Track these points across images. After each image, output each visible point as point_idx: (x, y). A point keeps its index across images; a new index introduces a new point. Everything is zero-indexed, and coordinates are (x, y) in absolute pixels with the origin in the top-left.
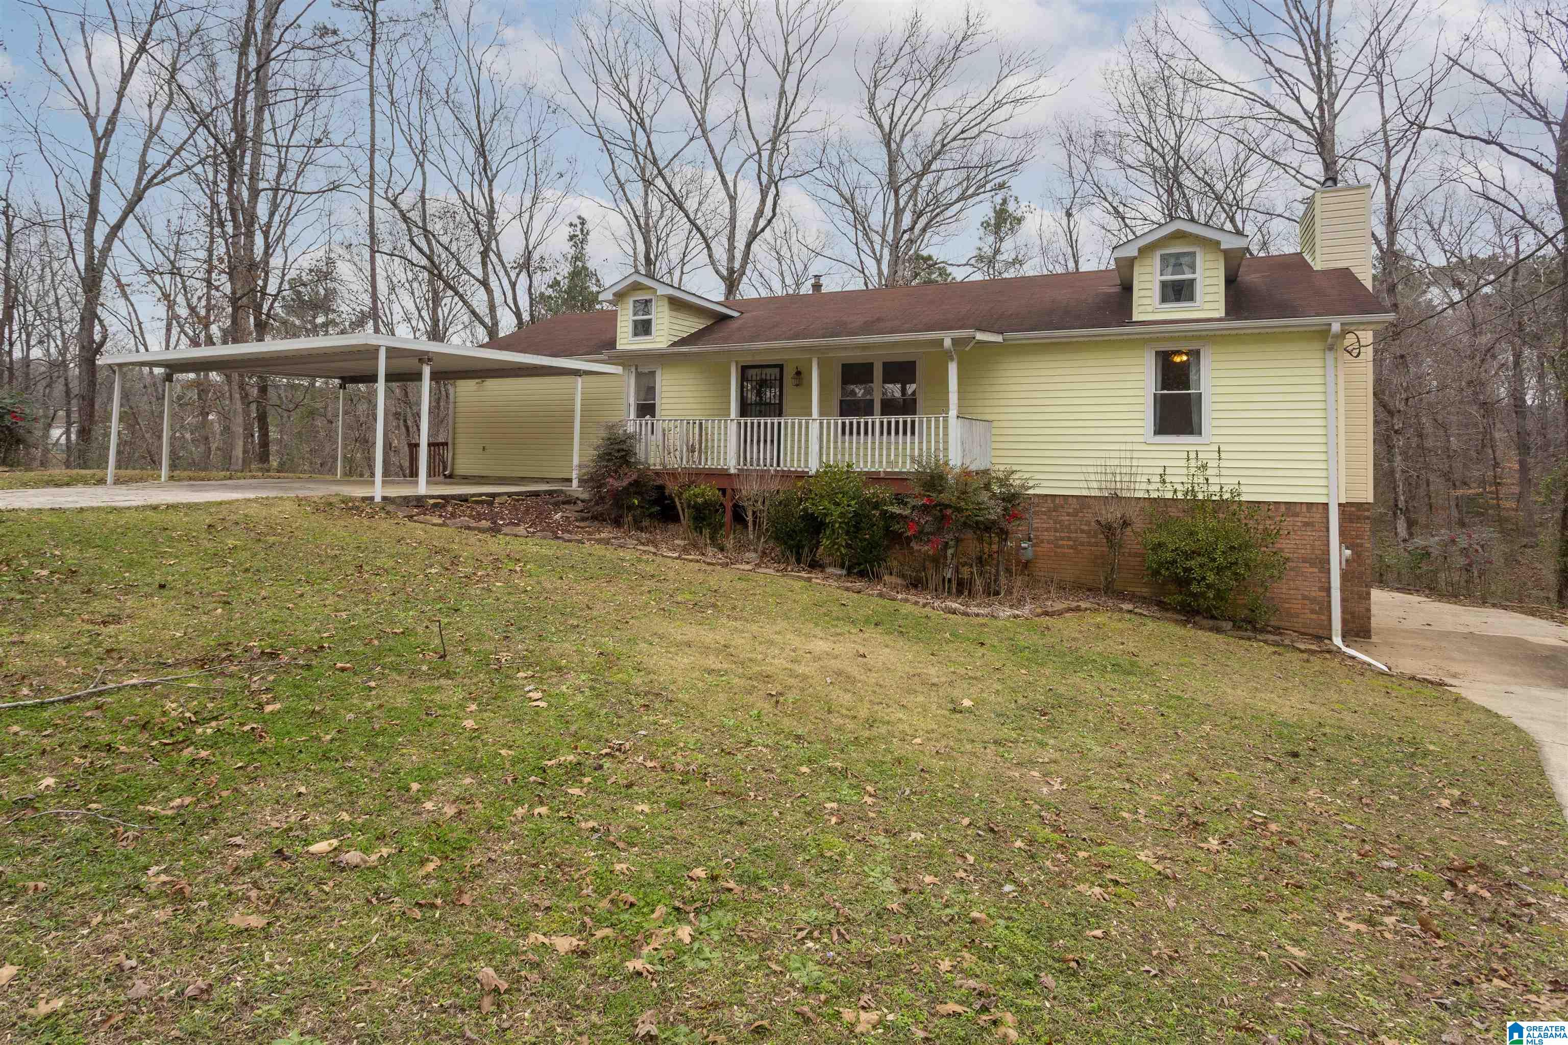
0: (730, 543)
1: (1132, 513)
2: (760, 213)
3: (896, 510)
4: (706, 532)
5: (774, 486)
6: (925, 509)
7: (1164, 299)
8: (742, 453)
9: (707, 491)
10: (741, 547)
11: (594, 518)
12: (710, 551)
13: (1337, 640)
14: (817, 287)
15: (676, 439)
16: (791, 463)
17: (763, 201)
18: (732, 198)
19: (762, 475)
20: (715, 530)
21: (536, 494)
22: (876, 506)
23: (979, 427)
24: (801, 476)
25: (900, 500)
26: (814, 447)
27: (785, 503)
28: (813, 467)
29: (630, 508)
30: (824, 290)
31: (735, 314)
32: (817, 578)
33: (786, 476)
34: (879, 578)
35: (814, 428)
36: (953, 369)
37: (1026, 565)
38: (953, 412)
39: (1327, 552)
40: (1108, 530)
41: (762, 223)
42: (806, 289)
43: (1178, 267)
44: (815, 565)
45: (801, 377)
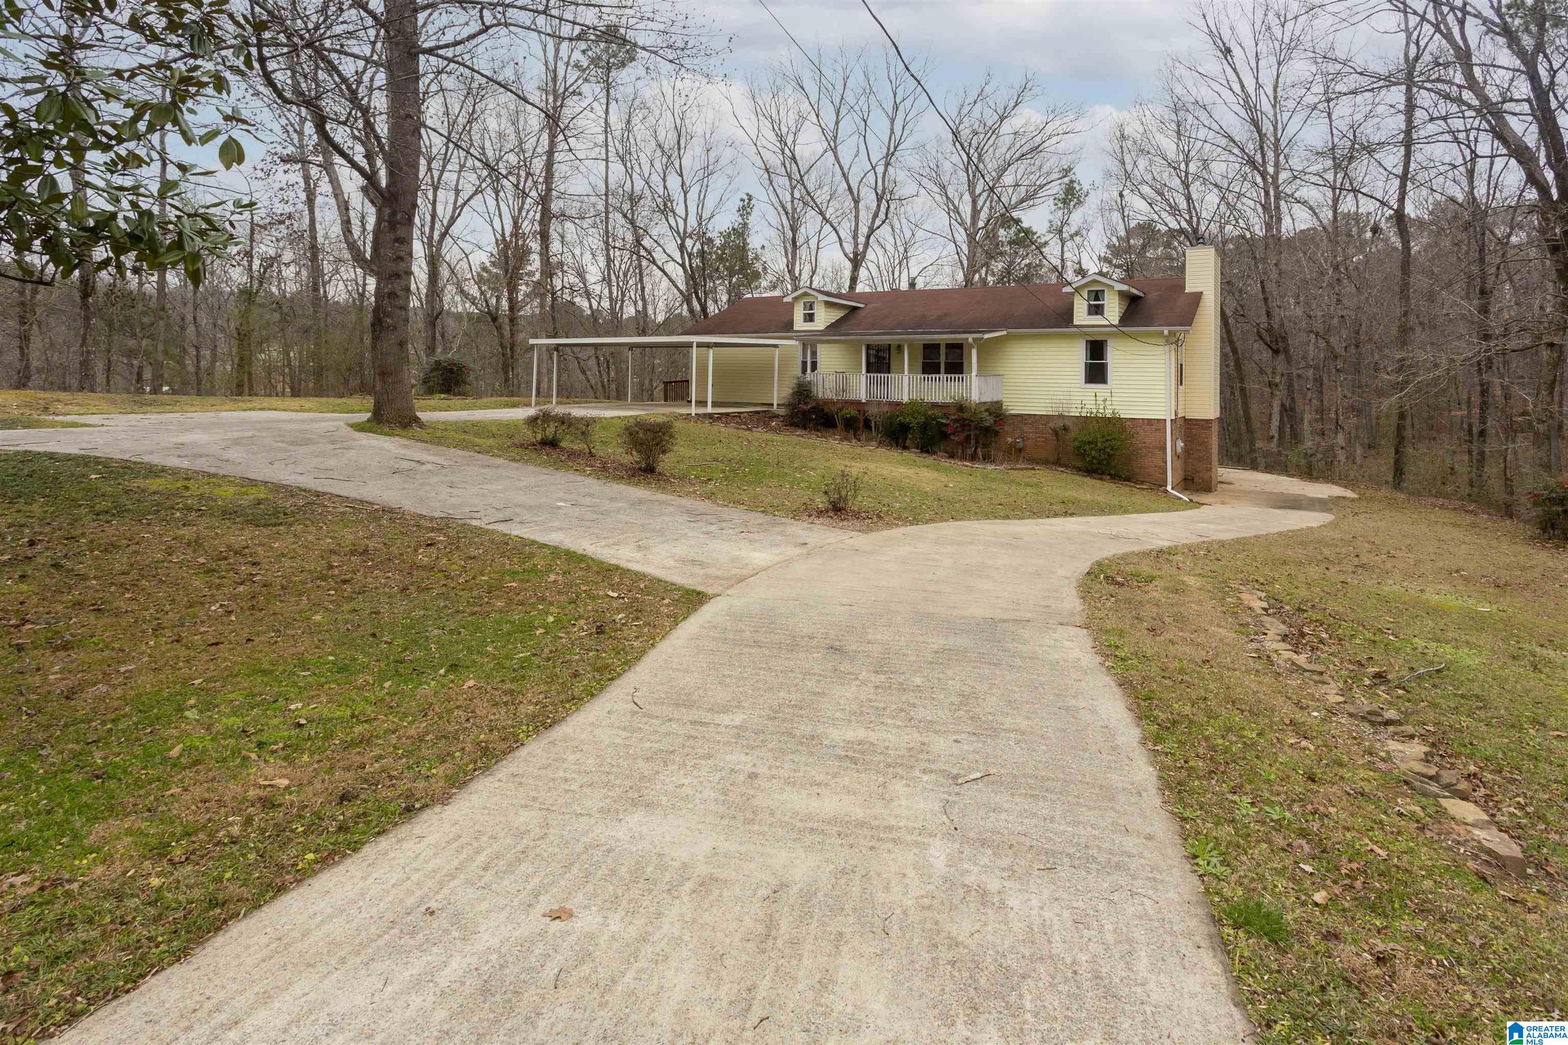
0: (863, 437)
1: (1069, 423)
2: (876, 215)
3: (944, 421)
4: (852, 432)
5: (885, 409)
6: (957, 420)
7: (1090, 313)
8: (868, 391)
9: (852, 412)
10: (869, 440)
11: (791, 425)
12: (854, 441)
13: (1169, 488)
14: (912, 285)
15: (830, 382)
16: (895, 397)
17: (879, 206)
18: (856, 201)
19: (879, 403)
20: (856, 430)
21: (758, 412)
22: (934, 419)
23: (991, 380)
24: (899, 404)
25: (946, 416)
26: (906, 390)
27: (890, 418)
28: (906, 399)
29: (811, 420)
30: (917, 288)
31: (862, 306)
32: (906, 453)
33: (890, 404)
34: (935, 453)
35: (906, 380)
36: (974, 353)
37: (1020, 450)
38: (974, 373)
39: (1165, 444)
40: (1056, 432)
41: (878, 223)
42: (904, 286)
43: (1097, 298)
44: (905, 448)
45: (899, 348)
